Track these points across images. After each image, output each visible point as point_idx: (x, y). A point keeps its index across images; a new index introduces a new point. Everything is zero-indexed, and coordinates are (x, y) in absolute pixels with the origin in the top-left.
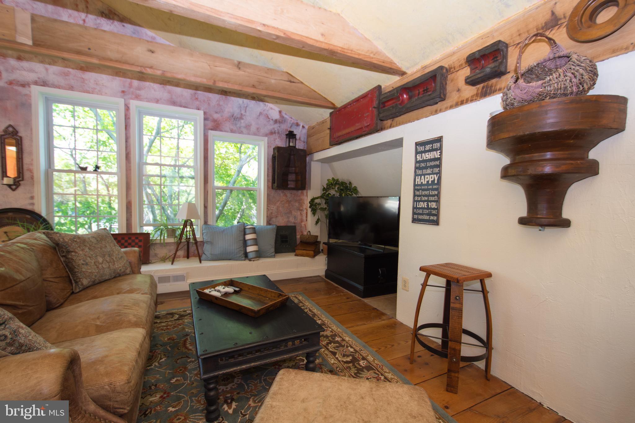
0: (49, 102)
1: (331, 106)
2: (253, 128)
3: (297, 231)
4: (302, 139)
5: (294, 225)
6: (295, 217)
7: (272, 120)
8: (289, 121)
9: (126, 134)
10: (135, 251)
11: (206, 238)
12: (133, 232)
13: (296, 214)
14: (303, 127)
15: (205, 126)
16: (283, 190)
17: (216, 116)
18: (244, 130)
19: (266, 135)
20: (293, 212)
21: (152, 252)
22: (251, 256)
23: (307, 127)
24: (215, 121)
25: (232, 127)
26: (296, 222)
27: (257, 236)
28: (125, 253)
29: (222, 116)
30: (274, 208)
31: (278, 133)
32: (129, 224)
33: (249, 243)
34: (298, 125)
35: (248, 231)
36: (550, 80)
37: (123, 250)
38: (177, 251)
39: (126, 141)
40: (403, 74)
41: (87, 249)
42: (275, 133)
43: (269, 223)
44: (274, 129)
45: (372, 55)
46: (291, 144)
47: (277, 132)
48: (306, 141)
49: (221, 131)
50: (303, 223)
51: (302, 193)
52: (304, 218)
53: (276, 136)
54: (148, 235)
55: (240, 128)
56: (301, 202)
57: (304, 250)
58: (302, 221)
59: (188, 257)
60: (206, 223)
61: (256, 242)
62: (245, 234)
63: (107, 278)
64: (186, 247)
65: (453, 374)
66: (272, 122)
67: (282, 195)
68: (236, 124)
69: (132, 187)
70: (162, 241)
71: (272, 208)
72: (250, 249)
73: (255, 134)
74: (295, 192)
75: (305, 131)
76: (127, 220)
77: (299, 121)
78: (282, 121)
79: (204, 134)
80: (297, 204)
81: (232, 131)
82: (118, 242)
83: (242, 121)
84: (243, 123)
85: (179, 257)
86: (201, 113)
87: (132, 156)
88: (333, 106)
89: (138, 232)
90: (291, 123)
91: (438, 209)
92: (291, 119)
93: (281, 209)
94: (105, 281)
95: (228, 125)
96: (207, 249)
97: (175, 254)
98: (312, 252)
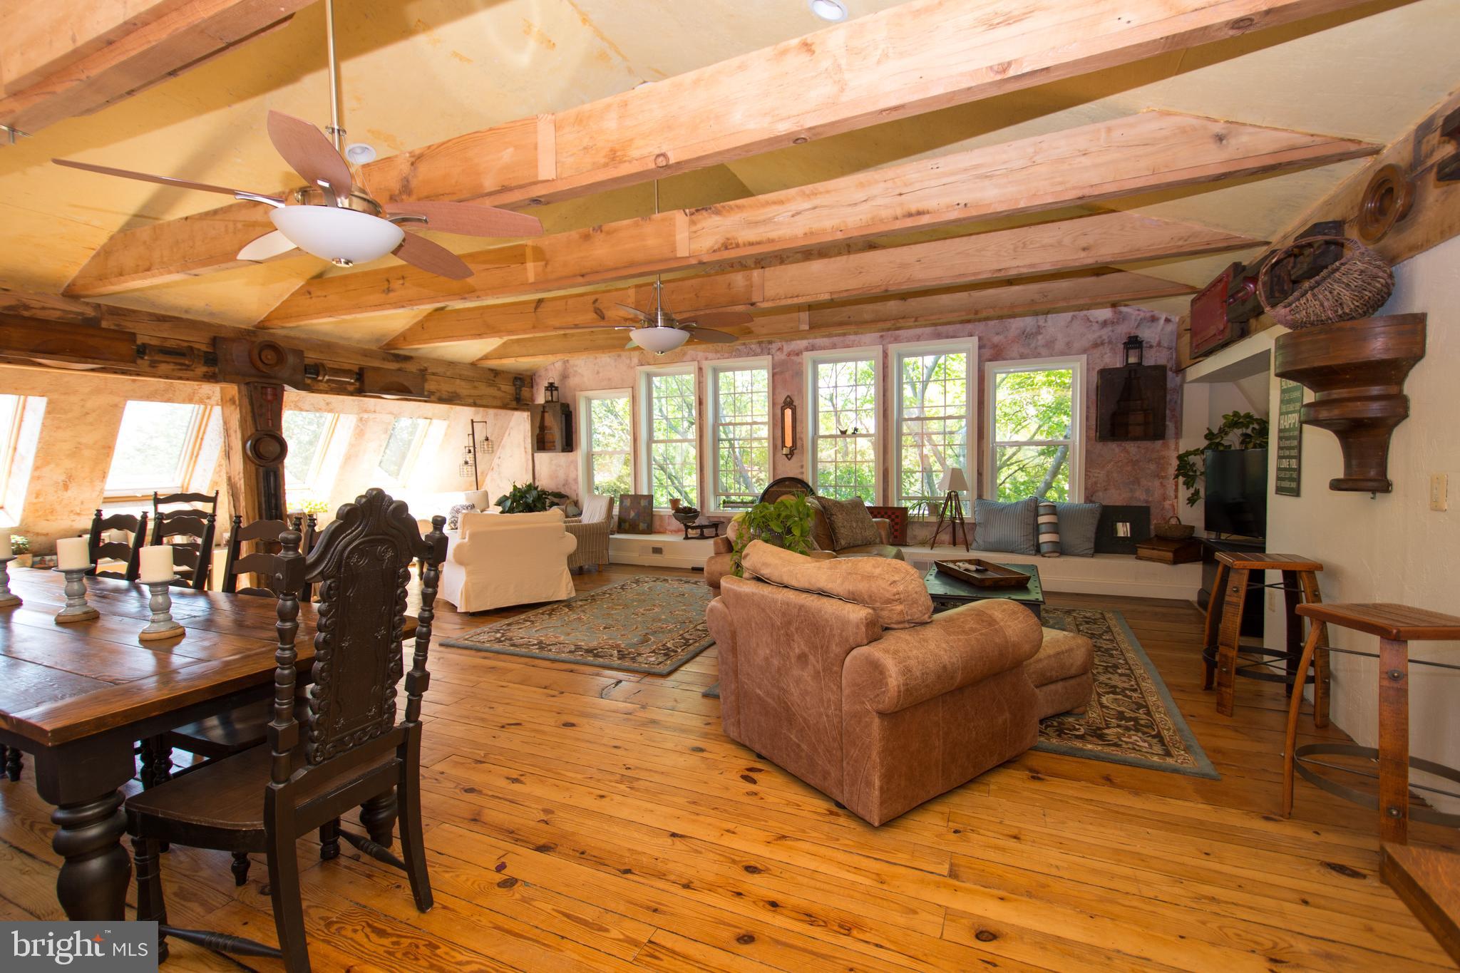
0: (815, 363)
1: (1189, 291)
2: (1060, 345)
3: (1152, 517)
4: (1165, 344)
5: (1145, 505)
6: (1148, 491)
7: (1097, 322)
8: (1133, 317)
9: (884, 386)
10: (885, 522)
11: (978, 519)
12: (890, 505)
13: (1150, 484)
14: (1167, 320)
15: (980, 356)
16: (1119, 443)
17: (996, 339)
18: (1043, 351)
19: (1084, 351)
20: (1144, 482)
21: (910, 532)
22: (1044, 548)
23: (1176, 319)
24: (995, 346)
25: (1022, 350)
26: (1150, 499)
27: (1058, 519)
28: (876, 522)
29: (1006, 337)
30: (1100, 474)
31: (1110, 342)
32: (885, 497)
33: (1043, 528)
34: (1154, 319)
35: (1041, 511)
36: (1297, 306)
37: (874, 520)
38: (937, 533)
39: (884, 395)
40: (1268, 243)
41: (844, 514)
42: (1102, 344)
43: (1088, 499)
44: (1100, 337)
45: (1180, 243)
46: (1132, 360)
47: (1106, 341)
48: (1174, 344)
49: (1004, 359)
50: (1167, 504)
51: (1166, 446)
52: (1172, 494)
53: (1106, 349)
54: (906, 509)
55: (1036, 348)
56: (1161, 463)
57: (1154, 549)
58: (1165, 499)
59: (954, 543)
60: (980, 496)
61: (1055, 528)
62: (1037, 515)
63: (860, 543)
64: (950, 529)
65: (1224, 689)
66: (1096, 327)
67: (1117, 450)
68: (1029, 344)
69: (889, 450)
70: (921, 520)
71: (1096, 475)
72: (1044, 538)
73: (1063, 354)
74: (1148, 444)
75: (1170, 328)
76: (884, 491)
77: (1156, 313)
78: (1118, 319)
79: (979, 369)
80: (1153, 467)
81: (1022, 357)
82: (871, 513)
83: (1040, 337)
84: (1041, 340)
85: (942, 543)
86: (975, 339)
87: (889, 412)
88: (1192, 290)
89: (896, 506)
90: (1139, 318)
91: (1299, 470)
92: (1137, 312)
93: (1115, 475)
94: (858, 546)
95: (1016, 349)
96: (979, 535)
97: (935, 537)
98: (1170, 555)
